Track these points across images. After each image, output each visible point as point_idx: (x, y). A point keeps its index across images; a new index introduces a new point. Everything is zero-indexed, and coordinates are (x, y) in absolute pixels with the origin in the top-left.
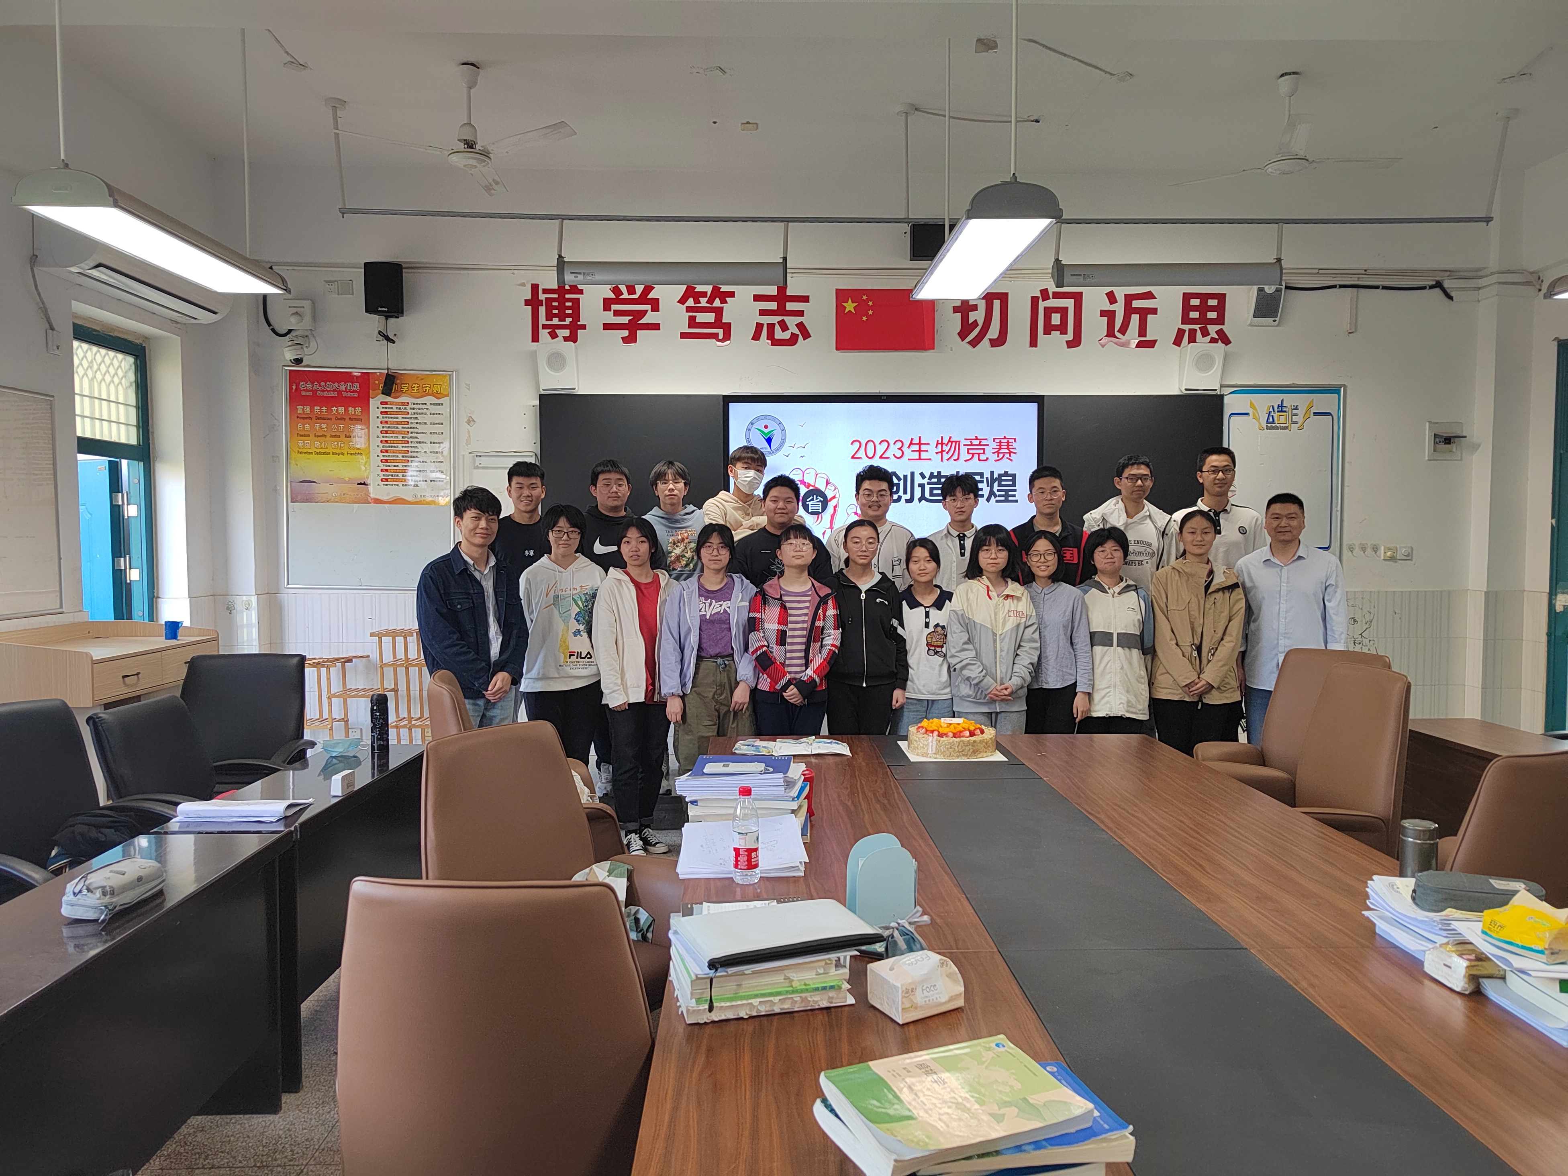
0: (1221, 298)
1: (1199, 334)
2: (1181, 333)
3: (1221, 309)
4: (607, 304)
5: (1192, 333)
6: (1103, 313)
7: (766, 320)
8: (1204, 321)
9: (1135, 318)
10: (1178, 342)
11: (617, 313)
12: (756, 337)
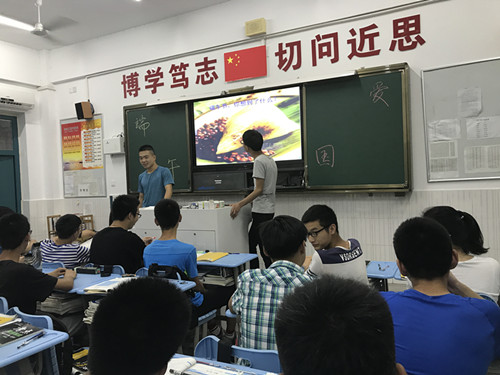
0: (417, 18)
1: (405, 41)
2: (394, 43)
3: (417, 25)
4: (146, 77)
5: (401, 42)
6: (349, 42)
7: (200, 74)
8: (407, 34)
9: (367, 41)
10: (392, 49)
11: (150, 81)
12: (197, 82)
